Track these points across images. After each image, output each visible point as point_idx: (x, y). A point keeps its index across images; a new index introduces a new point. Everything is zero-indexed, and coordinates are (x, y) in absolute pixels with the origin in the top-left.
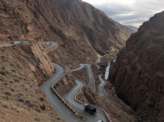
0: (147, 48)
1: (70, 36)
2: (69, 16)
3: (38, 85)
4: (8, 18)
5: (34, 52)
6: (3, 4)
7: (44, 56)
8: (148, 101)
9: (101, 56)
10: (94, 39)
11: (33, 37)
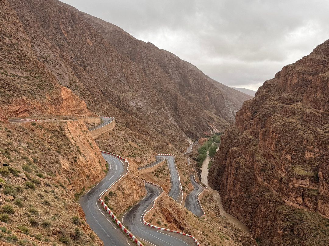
0: (274, 126)
1: (139, 107)
2: (136, 75)
3: (75, 195)
4: (25, 77)
5: (68, 135)
6: (18, 53)
7: (88, 141)
8: (280, 221)
9: (194, 142)
10: (180, 112)
11: (70, 110)
